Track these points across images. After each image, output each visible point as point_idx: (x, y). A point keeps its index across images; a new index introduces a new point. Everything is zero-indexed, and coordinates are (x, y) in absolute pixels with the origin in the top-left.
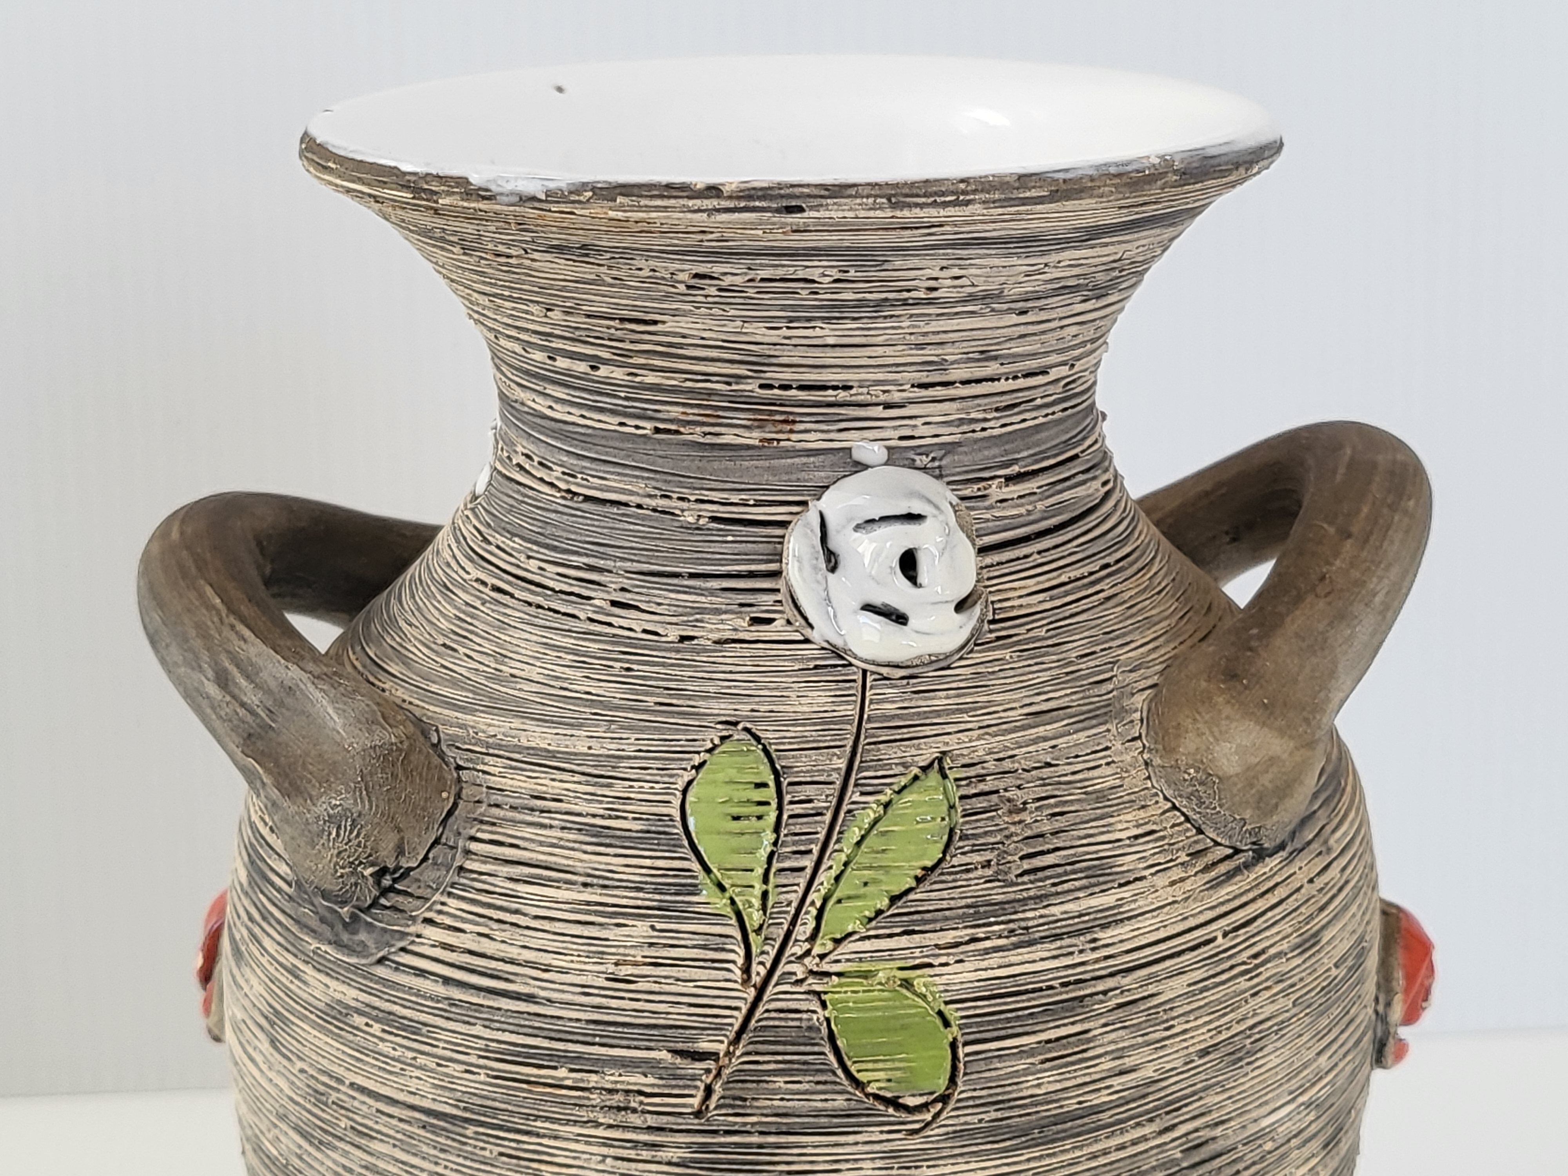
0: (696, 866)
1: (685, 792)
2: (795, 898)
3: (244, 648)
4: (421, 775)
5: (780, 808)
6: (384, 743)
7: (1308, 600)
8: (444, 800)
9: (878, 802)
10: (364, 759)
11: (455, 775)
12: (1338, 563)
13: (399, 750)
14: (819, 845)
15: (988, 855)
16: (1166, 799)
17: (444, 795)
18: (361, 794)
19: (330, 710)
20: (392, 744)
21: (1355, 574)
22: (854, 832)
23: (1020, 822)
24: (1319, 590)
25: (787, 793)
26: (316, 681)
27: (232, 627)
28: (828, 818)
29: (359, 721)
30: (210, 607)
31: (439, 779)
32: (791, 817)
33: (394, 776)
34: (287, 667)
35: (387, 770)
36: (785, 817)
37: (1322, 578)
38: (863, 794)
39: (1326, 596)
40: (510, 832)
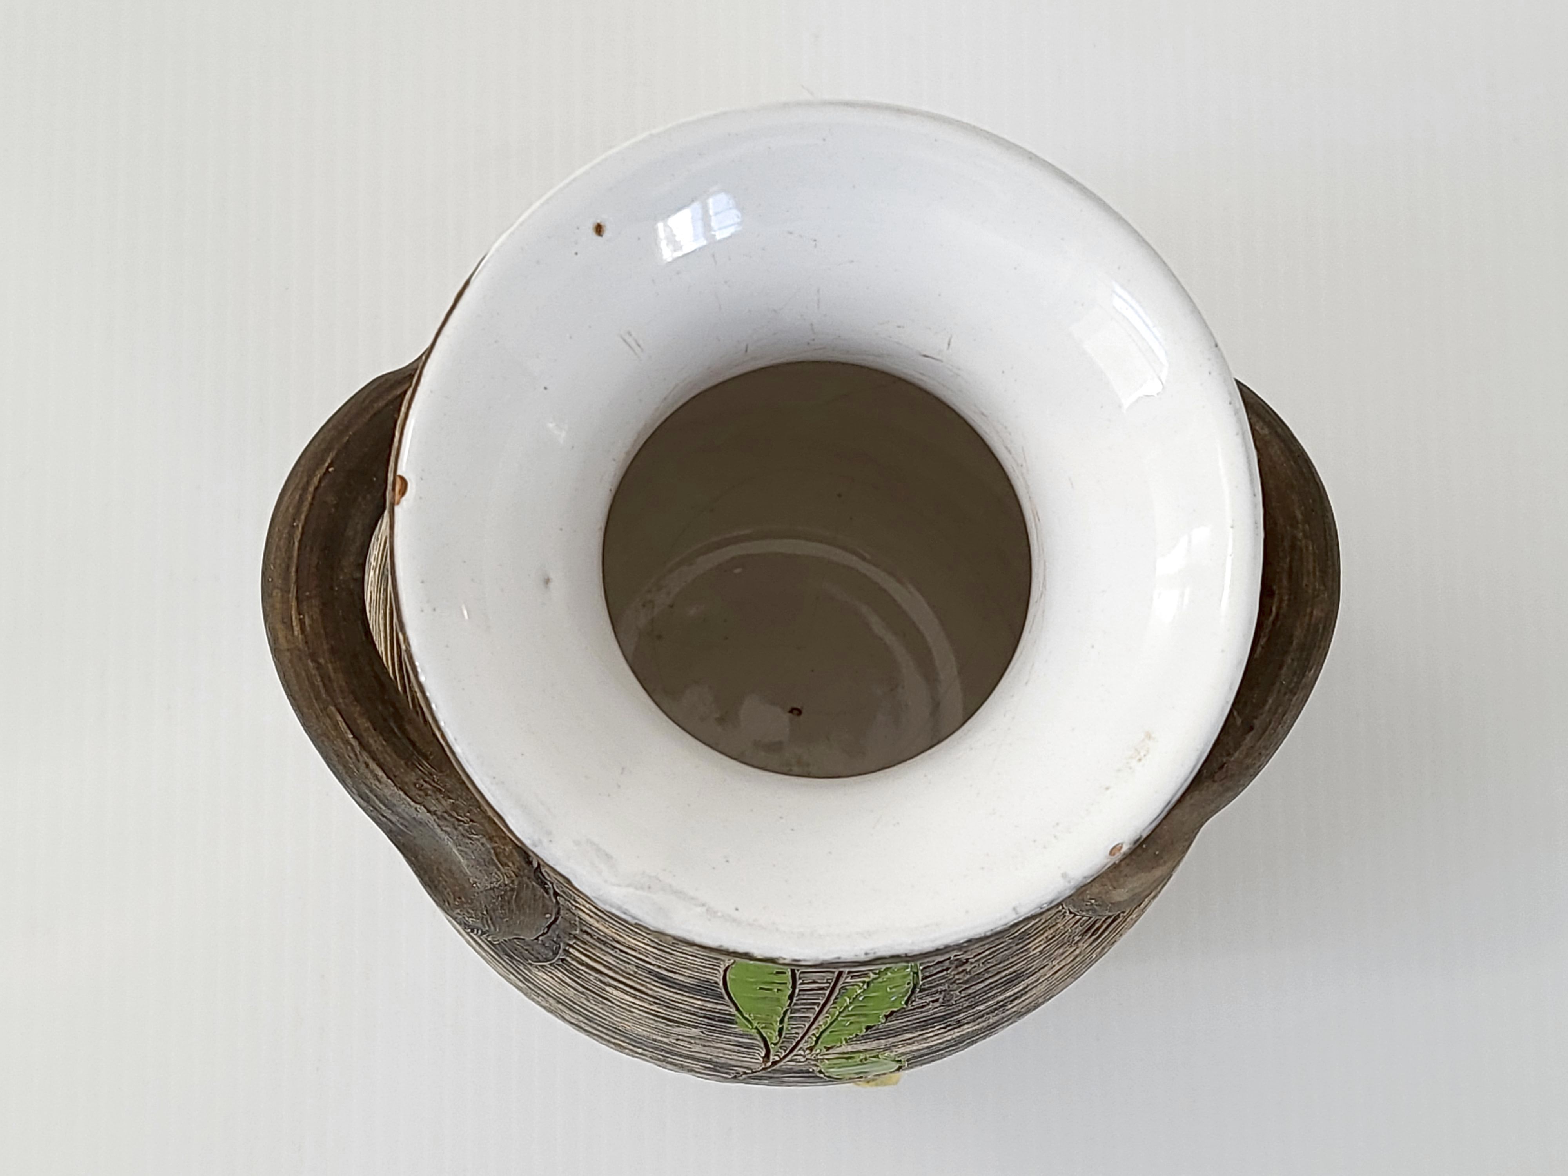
0: (733, 1011)
1: (725, 971)
2: (801, 1032)
3: (380, 787)
4: (529, 907)
5: (794, 987)
6: (500, 885)
7: (1206, 784)
8: (547, 918)
9: (864, 982)
10: (486, 898)
11: (554, 900)
12: (1236, 754)
13: (512, 890)
14: (820, 1007)
15: (937, 996)
16: (1071, 913)
17: (548, 916)
18: (487, 921)
19: (455, 850)
20: (506, 885)
21: (1249, 761)
22: (845, 1000)
23: (963, 971)
24: (1216, 777)
25: (800, 978)
26: (441, 823)
27: (367, 766)
28: (827, 992)
29: (479, 864)
30: (347, 742)
31: (543, 906)
32: (800, 990)
33: (511, 911)
34: (416, 809)
35: (505, 907)
36: (797, 991)
37: (1222, 767)
38: (852, 977)
39: (1221, 781)
40: (598, 954)
